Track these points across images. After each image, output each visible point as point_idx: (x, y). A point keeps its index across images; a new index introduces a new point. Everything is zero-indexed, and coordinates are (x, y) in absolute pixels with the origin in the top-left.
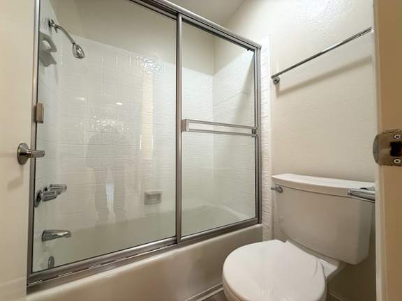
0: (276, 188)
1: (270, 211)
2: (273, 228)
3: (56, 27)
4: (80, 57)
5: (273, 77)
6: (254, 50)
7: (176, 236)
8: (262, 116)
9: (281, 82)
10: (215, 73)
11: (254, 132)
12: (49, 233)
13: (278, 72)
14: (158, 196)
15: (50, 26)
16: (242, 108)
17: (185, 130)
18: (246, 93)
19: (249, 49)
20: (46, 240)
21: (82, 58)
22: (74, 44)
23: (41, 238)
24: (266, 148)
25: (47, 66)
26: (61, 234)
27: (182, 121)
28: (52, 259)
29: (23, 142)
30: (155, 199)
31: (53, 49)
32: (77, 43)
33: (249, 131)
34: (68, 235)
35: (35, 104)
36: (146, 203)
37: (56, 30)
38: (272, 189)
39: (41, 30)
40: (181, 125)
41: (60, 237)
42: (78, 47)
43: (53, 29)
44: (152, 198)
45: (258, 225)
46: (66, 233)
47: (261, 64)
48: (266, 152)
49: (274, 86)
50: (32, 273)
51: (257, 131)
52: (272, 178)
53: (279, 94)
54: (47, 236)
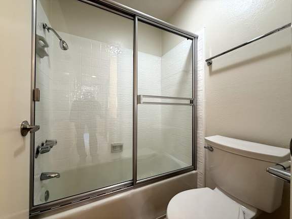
0: (208, 147)
1: (203, 162)
2: (205, 174)
3: (49, 29)
4: (65, 49)
5: (207, 61)
6: (192, 39)
7: (133, 180)
8: (198, 89)
9: (213, 65)
10: (162, 55)
11: (192, 102)
12: (45, 174)
13: (211, 57)
14: (121, 147)
15: (44, 28)
16: (182, 82)
17: (140, 103)
18: (186, 72)
19: (188, 38)
20: (43, 180)
21: (66, 49)
22: (61, 40)
23: (39, 179)
24: (201, 114)
25: (42, 58)
26: (53, 175)
27: (137, 96)
28: (47, 193)
29: (25, 120)
30: (119, 149)
31: (46, 45)
32: (63, 39)
33: (188, 102)
34: (58, 176)
35: (33, 88)
36: (112, 152)
37: (48, 30)
38: (205, 147)
39: (37, 33)
40: (137, 99)
41: (52, 177)
42: (64, 42)
43: (46, 30)
44: (116, 148)
45: (194, 172)
46: (57, 175)
47: (198, 50)
48: (201, 117)
49: (208, 68)
50: (33, 206)
51: (194, 101)
52: (205, 139)
53: (212, 73)
54: (44, 177)
